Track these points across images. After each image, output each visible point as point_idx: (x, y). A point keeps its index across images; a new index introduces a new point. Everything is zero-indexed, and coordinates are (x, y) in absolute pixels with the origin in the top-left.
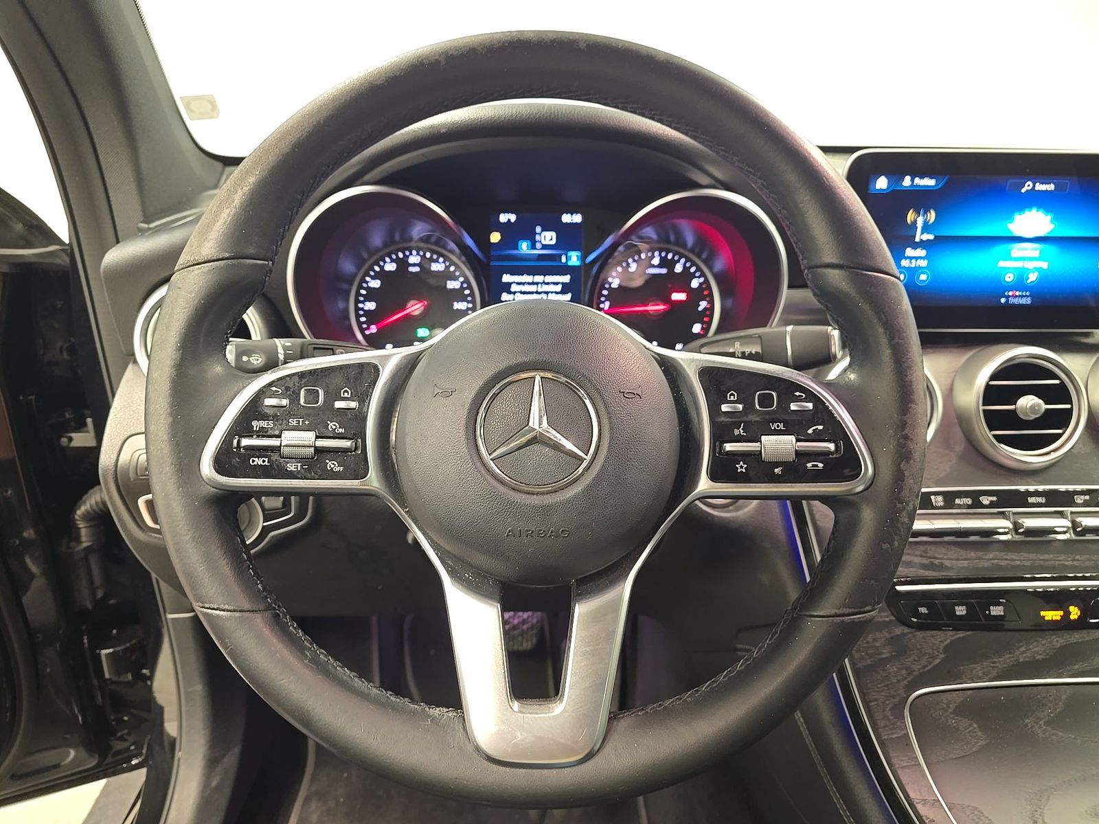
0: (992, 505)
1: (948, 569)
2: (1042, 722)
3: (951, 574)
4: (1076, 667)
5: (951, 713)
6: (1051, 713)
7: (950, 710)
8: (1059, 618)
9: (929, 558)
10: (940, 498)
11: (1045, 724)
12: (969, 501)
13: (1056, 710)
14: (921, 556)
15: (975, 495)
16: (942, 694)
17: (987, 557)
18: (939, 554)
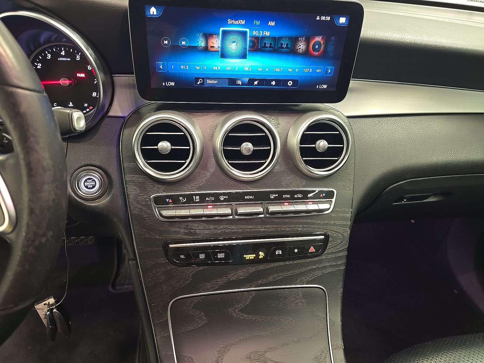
0: (225, 200)
1: (198, 234)
2: (237, 310)
3: (200, 237)
4: (259, 282)
5: (191, 308)
6: (242, 305)
7: (191, 307)
8: (253, 258)
9: (189, 229)
10: (198, 197)
11: (239, 311)
12: (213, 199)
13: (245, 304)
14: (185, 228)
15: (217, 196)
16: (188, 298)
17: (219, 228)
18: (194, 227)
